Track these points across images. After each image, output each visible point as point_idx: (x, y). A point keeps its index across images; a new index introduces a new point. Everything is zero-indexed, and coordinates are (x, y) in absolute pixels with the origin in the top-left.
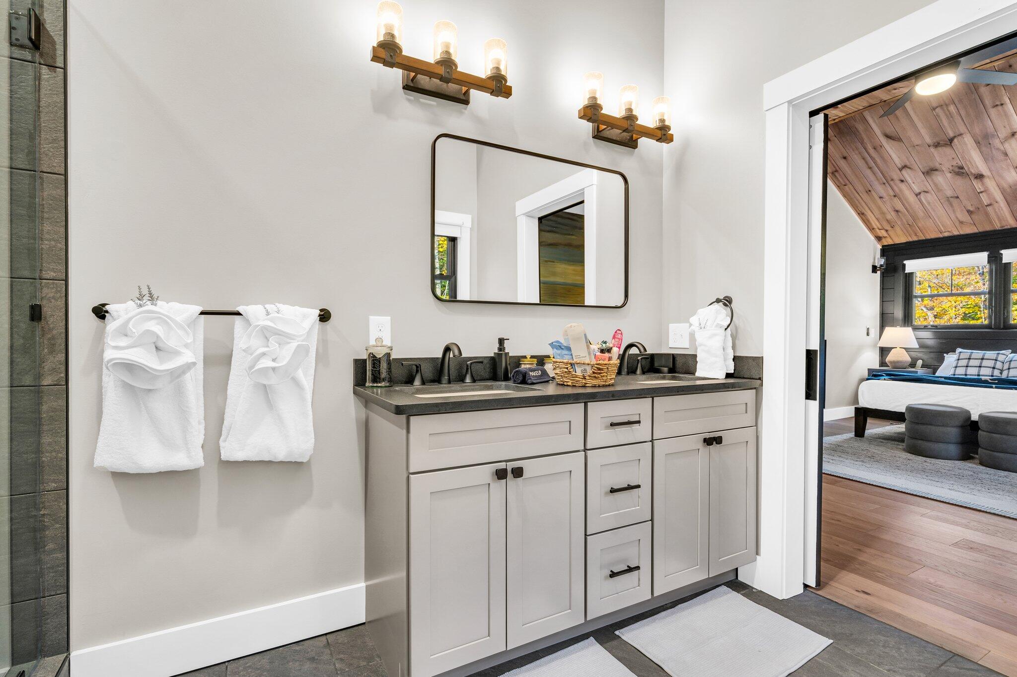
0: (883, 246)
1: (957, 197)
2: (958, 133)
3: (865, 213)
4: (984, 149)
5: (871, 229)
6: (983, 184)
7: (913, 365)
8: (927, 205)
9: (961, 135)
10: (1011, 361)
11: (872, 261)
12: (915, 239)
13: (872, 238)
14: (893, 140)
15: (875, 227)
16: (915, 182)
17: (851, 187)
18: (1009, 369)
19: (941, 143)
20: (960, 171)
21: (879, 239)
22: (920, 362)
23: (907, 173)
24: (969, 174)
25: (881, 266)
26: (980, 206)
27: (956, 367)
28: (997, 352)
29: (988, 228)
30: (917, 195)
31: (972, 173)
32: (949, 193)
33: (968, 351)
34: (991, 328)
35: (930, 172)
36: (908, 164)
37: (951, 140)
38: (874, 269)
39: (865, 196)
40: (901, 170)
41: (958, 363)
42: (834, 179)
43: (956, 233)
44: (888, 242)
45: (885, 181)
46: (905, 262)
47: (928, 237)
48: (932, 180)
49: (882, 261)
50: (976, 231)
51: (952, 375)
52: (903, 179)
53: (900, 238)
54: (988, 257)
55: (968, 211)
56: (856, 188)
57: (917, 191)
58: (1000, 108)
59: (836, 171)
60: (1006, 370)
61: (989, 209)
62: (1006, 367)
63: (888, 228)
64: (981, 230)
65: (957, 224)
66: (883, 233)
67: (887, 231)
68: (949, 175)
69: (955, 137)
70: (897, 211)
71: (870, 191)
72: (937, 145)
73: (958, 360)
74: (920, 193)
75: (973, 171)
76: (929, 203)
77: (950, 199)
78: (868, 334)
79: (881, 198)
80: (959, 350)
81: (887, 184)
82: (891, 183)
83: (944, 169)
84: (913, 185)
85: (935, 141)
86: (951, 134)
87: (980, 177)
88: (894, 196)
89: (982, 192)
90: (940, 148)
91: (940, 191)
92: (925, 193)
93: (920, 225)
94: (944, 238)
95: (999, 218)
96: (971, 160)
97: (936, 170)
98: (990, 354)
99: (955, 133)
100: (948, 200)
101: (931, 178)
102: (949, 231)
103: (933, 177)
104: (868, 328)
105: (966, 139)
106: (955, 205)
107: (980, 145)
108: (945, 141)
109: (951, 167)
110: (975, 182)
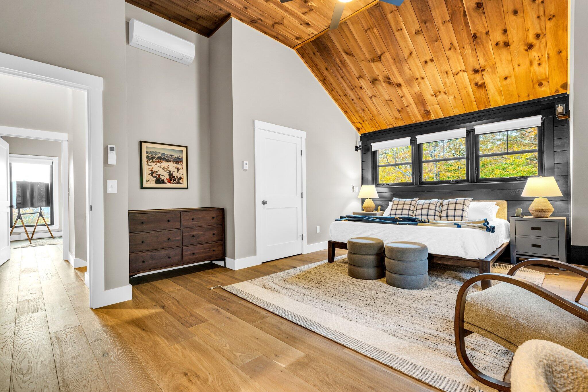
0: (362, 134)
1: (391, 100)
2: (383, 52)
3: (348, 111)
4: (397, 64)
5: (353, 123)
6: (402, 91)
8: (377, 106)
9: (384, 53)
10: (417, 205)
11: (355, 143)
12: (376, 130)
13: (355, 129)
14: (349, 55)
15: (355, 122)
16: (368, 88)
17: (336, 92)
19: (375, 59)
20: (388, 81)
21: (358, 129)
22: (380, 207)
23: (362, 81)
24: (394, 83)
25: (360, 146)
26: (403, 107)
27: (392, 210)
28: (412, 199)
29: (410, 123)
30: (371, 98)
32: (387, 98)
33: (398, 199)
34: (413, 185)
35: (374, 81)
36: (361, 75)
37: (380, 57)
38: (357, 148)
39: (344, 98)
40: (358, 79)
41: (392, 207)
42: (325, 85)
43: (395, 126)
44: (363, 131)
45: (352, 88)
46: (372, 144)
47: (383, 129)
48: (376, 87)
49: (360, 144)
50: (405, 124)
51: (388, 216)
52: (361, 86)
53: (369, 129)
54: (411, 141)
55: (399, 111)
56: (339, 92)
57: (370, 95)
58: (400, 31)
59: (325, 79)
60: (415, 211)
61: (408, 108)
62: (415, 209)
63: (362, 122)
64: (407, 124)
65: (394, 119)
66: (359, 126)
67: (361, 124)
68: (384, 84)
69: (381, 54)
70: (363, 110)
71: (346, 95)
72: (373, 61)
73: (393, 205)
74: (372, 97)
75: (396, 82)
76: (378, 104)
77: (388, 102)
78: (353, 190)
79: (353, 100)
82: (355, 89)
83: (380, 79)
84: (367, 90)
85: (371, 57)
86: (379, 53)
87: (399, 85)
88: (360, 99)
89: (402, 97)
90: (375, 63)
91: (382, 95)
92: (375, 97)
93: (376, 120)
94: (390, 129)
95: (414, 116)
96: (393, 73)
97: (377, 80)
98: (408, 201)
99: (381, 51)
100: (387, 102)
101: (375, 86)
102: (391, 124)
103: (376, 85)
104: (353, 187)
105: (387, 56)
106: (391, 106)
107: (395, 61)
108: (377, 58)
109: (384, 78)
110: (398, 89)
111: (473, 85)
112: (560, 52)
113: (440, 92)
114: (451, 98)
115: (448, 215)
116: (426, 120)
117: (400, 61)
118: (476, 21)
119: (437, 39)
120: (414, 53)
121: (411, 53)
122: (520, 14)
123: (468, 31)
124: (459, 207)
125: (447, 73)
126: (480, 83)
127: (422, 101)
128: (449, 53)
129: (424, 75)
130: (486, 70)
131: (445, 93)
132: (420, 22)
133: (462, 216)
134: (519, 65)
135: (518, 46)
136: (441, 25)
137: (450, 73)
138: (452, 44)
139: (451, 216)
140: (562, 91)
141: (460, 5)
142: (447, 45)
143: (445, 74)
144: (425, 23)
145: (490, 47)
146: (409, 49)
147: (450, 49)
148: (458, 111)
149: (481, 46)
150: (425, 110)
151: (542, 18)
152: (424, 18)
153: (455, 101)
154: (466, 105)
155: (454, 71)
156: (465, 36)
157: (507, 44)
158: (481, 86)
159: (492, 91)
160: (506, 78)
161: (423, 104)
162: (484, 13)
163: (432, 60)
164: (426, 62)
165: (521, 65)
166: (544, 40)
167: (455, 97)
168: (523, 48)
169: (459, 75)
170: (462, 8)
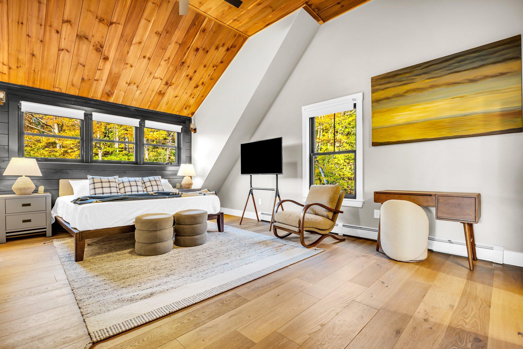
1: (84, 66)
2: (118, 22)
4: (122, 42)
6: (104, 65)
7: (36, 191)
8: (60, 62)
9: (119, 24)
10: (123, 182)
16: (67, 39)
18: (124, 187)
19: (105, 21)
20: (99, 48)
22: (42, 188)
23: (67, 28)
24: (103, 54)
26: (91, 79)
27: (94, 188)
29: (85, 95)
30: (60, 50)
31: (104, 54)
32: (82, 60)
33: (99, 177)
34: (84, 162)
35: (81, 37)
36: (73, 21)
37: (111, 23)
40: (64, 22)
41: (94, 186)
43: (63, 91)
45: (43, 24)
46: (22, 102)
48: (79, 45)
51: (93, 194)
52: (59, 31)
55: (83, 79)
57: (63, 46)
58: (147, 22)
60: (122, 188)
61: (95, 82)
63: (14, 66)
65: (70, 84)
67: (10, 68)
68: (91, 47)
69: (115, 23)
70: (33, 55)
71: (22, 23)
72: (101, 20)
73: (94, 183)
74: (63, 50)
75: (106, 54)
76: (63, 61)
79: (28, 35)
80: (89, 177)
81: (43, 27)
82: (48, 28)
83: (92, 41)
84: (63, 40)
85: (103, 16)
86: (115, 20)
87: (106, 59)
88: (41, 41)
89: (99, 70)
90: (101, 24)
91: (78, 55)
92: (67, 52)
93: (43, 75)
94: (53, 92)
95: (95, 91)
96: (110, 45)
97: (87, 39)
98: (111, 178)
99: (117, 20)
100: (77, 66)
101: (79, 42)
102: (60, 88)
103: (81, 42)
105: (119, 29)
106: (79, 70)
107: (122, 38)
108: (108, 21)
109: (97, 42)
110: (101, 61)
111: (158, 91)
112: (203, 96)
113: (135, 84)
114: (139, 92)
116: (103, 99)
117: (127, 41)
118: (190, 56)
119: (164, 49)
120: (142, 44)
121: (140, 43)
122: (205, 68)
123: (182, 59)
125: (151, 74)
126: (162, 92)
127: (115, 83)
128: (163, 63)
129: (134, 65)
130: (172, 86)
131: (138, 87)
132: (165, 29)
134: (186, 93)
135: (193, 83)
136: (174, 42)
137: (152, 75)
138: (169, 58)
140: (190, 116)
141: (191, 42)
142: (166, 57)
143: (150, 73)
144: (167, 33)
145: (184, 74)
146: (142, 39)
147: (165, 61)
148: (135, 103)
149: (181, 71)
150: (110, 91)
151: (210, 77)
152: (169, 29)
153: (139, 96)
154: (143, 102)
155: (156, 75)
156: (179, 59)
157: (191, 79)
158: (161, 94)
159: (164, 101)
160: (176, 97)
161: (113, 86)
162: (196, 55)
163: (149, 59)
164: (144, 57)
165: (187, 93)
166: (203, 87)
167: (141, 93)
168: (194, 85)
169: (156, 80)
170: (190, 44)
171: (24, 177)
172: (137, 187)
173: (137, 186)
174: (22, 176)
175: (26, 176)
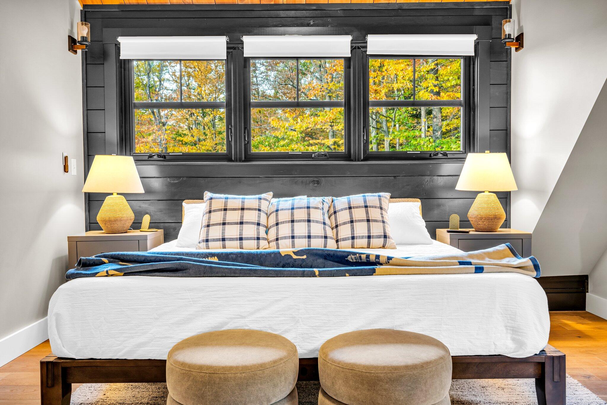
0: (85, 6)
7: (137, 225)
10: (277, 211)
11: (68, 27)
18: (277, 224)
22: (146, 220)
25: (84, 39)
27: (208, 226)
28: (257, 196)
33: (222, 196)
34: (230, 160)
38: (72, 43)
41: (209, 218)
46: (120, 39)
49: (84, 32)
60: (273, 226)
62: (272, 220)
73: (210, 212)
78: (66, 169)
80: (207, 195)
98: (251, 200)
104: (66, 158)
115: (355, 235)
124: (374, 214)
133: (385, 237)
139: (362, 237)
171: (115, 195)
172: (309, 226)
173: (309, 221)
174: (112, 194)
175: (118, 194)
